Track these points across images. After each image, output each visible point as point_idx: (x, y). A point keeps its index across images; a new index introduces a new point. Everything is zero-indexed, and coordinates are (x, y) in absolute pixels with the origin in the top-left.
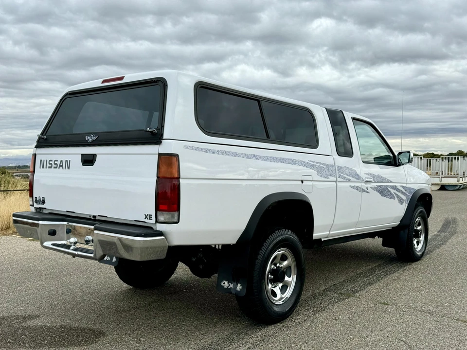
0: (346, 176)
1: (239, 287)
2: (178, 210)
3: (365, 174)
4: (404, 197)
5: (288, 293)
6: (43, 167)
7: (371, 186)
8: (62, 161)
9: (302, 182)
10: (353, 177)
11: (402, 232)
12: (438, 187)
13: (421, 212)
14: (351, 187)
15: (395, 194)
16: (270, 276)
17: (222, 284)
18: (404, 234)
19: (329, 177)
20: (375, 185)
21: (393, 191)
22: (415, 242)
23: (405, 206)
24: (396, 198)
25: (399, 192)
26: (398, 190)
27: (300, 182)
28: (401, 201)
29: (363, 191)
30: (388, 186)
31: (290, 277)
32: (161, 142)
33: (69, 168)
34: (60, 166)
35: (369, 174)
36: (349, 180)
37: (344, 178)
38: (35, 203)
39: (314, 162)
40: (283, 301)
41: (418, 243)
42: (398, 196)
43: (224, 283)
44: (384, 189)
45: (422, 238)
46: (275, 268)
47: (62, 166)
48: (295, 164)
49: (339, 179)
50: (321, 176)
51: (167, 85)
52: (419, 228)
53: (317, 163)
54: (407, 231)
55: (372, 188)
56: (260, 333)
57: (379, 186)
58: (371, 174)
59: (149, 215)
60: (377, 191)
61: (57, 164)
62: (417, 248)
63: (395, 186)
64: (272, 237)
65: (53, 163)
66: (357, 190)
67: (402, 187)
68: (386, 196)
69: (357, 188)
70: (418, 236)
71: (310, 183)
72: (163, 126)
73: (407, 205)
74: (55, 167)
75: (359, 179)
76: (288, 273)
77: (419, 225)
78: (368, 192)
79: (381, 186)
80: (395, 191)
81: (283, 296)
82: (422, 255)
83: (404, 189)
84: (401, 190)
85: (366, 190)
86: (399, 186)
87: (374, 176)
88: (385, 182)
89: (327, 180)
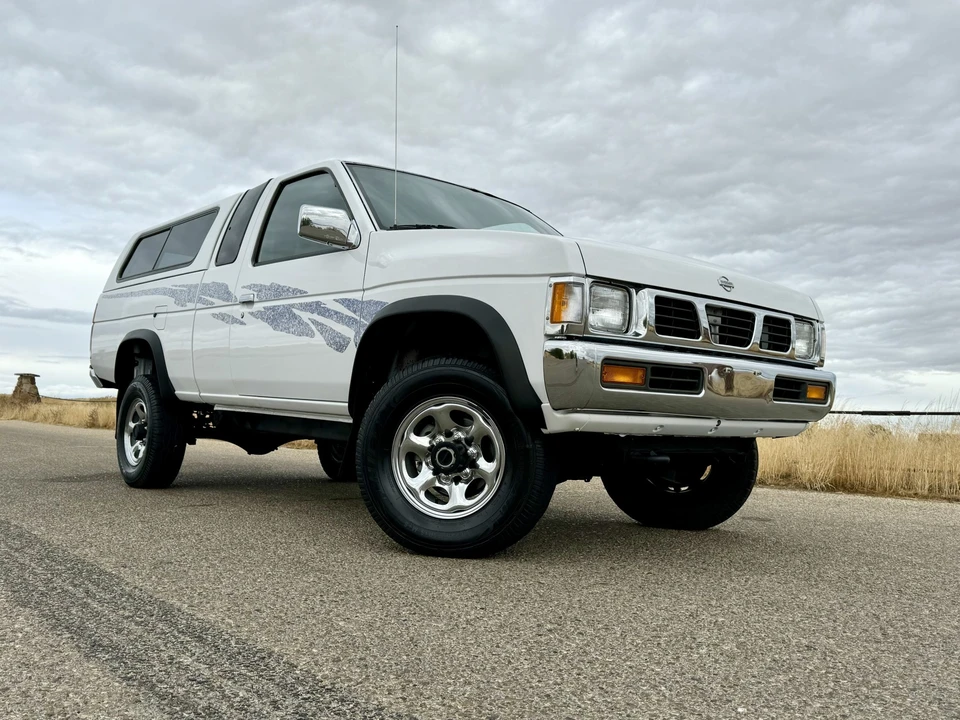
0: (208, 298)
3: (244, 287)
4: (346, 331)
7: (251, 310)
9: (155, 316)
10: (219, 298)
14: (214, 315)
15: (315, 322)
19: (188, 304)
20: (258, 307)
21: (305, 316)
23: (352, 351)
24: (319, 334)
25: (330, 316)
26: (324, 311)
27: (152, 317)
28: (336, 341)
29: (235, 321)
30: (293, 306)
35: (249, 287)
36: (212, 303)
37: (205, 302)
39: (176, 286)
42: (322, 328)
44: (282, 315)
50: (178, 305)
55: (252, 314)
57: (270, 309)
58: (255, 286)
60: (262, 319)
63: (317, 303)
66: (223, 320)
67: (343, 302)
68: (287, 330)
69: (223, 317)
71: (164, 315)
75: (228, 301)
78: (242, 323)
79: (273, 309)
80: (315, 317)
83: (348, 307)
84: (336, 313)
85: (239, 317)
86: (329, 302)
87: (260, 289)
88: (288, 296)
89: (184, 308)
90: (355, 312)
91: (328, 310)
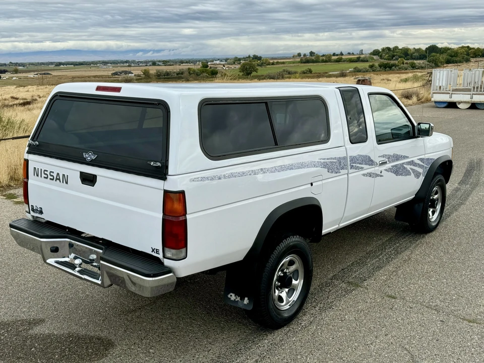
0: (358, 165)
1: (246, 301)
2: (186, 246)
3: (380, 157)
4: (420, 170)
5: (295, 296)
6: (38, 176)
7: (385, 168)
8: (58, 174)
9: (312, 184)
10: (366, 164)
11: (417, 205)
12: (469, 105)
13: (439, 181)
14: (364, 175)
15: (412, 169)
16: (277, 283)
17: (229, 296)
18: (419, 207)
19: (340, 171)
20: (389, 166)
21: (408, 167)
22: (430, 213)
23: (422, 178)
24: (412, 173)
25: (416, 166)
27: (310, 185)
28: (417, 175)
29: (377, 175)
30: (403, 163)
31: (296, 280)
32: (166, 178)
33: (67, 183)
34: (57, 179)
35: (383, 156)
36: (362, 168)
37: (356, 168)
38: (31, 211)
39: (324, 159)
40: (290, 305)
41: (433, 213)
42: (414, 171)
43: (231, 296)
44: (400, 168)
45: (439, 207)
46: (282, 275)
47: (59, 179)
48: (304, 167)
49: (351, 171)
50: (332, 172)
51: (170, 112)
52: (436, 197)
53: (328, 159)
54: (422, 205)
55: (386, 170)
56: (266, 341)
57: (394, 166)
58: (387, 155)
59: (156, 250)
60: (391, 172)
61: (53, 176)
62: (432, 218)
63: (412, 161)
64: (279, 248)
65: (48, 173)
68: (401, 174)
69: (370, 175)
70: (433, 206)
71: (320, 183)
72: (168, 160)
73: (424, 177)
74: (51, 179)
75: (372, 165)
76: (295, 277)
77: (436, 193)
78: (381, 176)
79: (396, 166)
80: (411, 167)
81: (290, 300)
82: (437, 225)
83: (421, 161)
84: (418, 164)
85: (380, 173)
86: (415, 159)
87: (389, 157)
88: (402, 160)
89: (338, 174)
90: (423, 163)
91: (416, 163)
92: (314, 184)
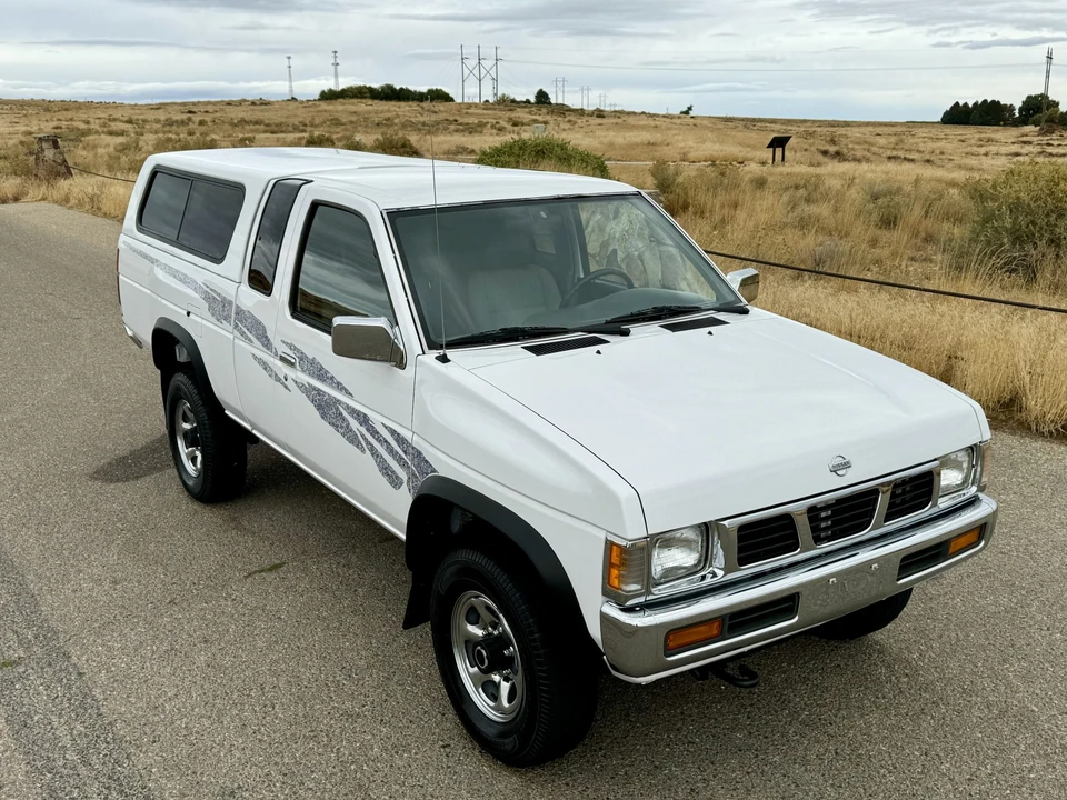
0: (245, 329)
3: (283, 342)
4: (398, 469)
7: (294, 376)
9: (188, 314)
10: (258, 339)
14: (255, 357)
15: (368, 443)
19: (224, 321)
20: (303, 378)
21: (354, 424)
24: (368, 452)
25: (379, 441)
26: (374, 433)
27: (185, 313)
28: (390, 475)
29: (278, 380)
30: (338, 401)
35: (289, 346)
36: (250, 340)
37: (243, 334)
39: (207, 286)
42: (372, 449)
44: (328, 405)
48: (184, 283)
50: (213, 315)
53: (211, 289)
55: (295, 381)
57: (314, 389)
58: (298, 350)
60: (308, 396)
63: (365, 415)
66: (265, 369)
67: (393, 432)
69: (266, 367)
71: (199, 320)
75: (268, 349)
78: (286, 387)
79: (318, 391)
80: (363, 429)
83: (397, 441)
84: (386, 441)
85: (282, 378)
86: (377, 420)
87: (302, 358)
88: (330, 385)
89: (218, 324)
90: (405, 453)
91: (377, 432)
92: (191, 315)
